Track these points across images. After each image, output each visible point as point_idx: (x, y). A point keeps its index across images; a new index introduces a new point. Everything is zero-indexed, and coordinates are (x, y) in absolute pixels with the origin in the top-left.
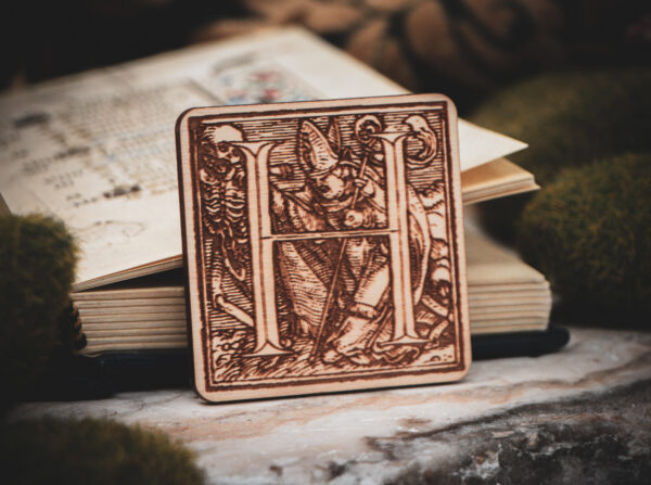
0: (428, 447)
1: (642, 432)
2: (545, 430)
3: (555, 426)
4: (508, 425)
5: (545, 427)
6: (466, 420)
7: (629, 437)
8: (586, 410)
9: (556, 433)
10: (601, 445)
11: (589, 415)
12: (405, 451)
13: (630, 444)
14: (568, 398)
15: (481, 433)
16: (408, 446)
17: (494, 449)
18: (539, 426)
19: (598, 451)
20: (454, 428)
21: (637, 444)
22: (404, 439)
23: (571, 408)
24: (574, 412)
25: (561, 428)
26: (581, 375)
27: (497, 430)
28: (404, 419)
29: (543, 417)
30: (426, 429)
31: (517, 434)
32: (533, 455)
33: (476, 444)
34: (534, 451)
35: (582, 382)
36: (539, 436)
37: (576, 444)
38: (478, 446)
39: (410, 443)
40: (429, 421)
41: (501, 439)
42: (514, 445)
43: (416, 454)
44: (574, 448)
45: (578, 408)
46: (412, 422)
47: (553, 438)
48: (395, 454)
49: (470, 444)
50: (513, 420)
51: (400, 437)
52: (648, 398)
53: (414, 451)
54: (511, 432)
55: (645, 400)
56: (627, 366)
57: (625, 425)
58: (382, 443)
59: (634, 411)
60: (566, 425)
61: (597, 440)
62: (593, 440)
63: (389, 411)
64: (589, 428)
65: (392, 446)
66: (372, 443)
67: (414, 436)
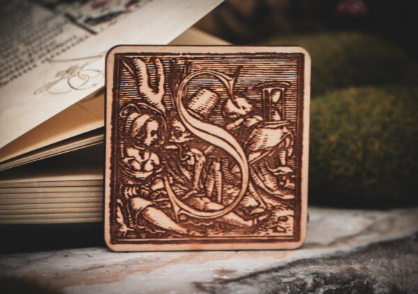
0: (239, 289)
1: (382, 278)
2: (317, 277)
3: (323, 273)
4: (291, 273)
5: (316, 274)
6: (260, 270)
7: (374, 281)
8: (340, 263)
9: (325, 278)
10: (355, 287)
11: (344, 266)
12: (224, 291)
13: (375, 286)
14: (327, 254)
15: (274, 279)
16: (224, 288)
17: (285, 290)
18: (313, 274)
19: (354, 291)
20: (254, 275)
21: (380, 286)
22: (220, 283)
23: (330, 262)
24: (333, 264)
25: (328, 275)
26: (331, 239)
27: (284, 277)
28: (217, 270)
29: (313, 268)
30: (235, 277)
31: (298, 279)
33: (272, 286)
34: (311, 291)
35: (332, 244)
36: (314, 280)
37: (338, 287)
38: (273, 287)
39: (226, 286)
40: (235, 271)
41: (289, 283)
42: (297, 287)
44: (337, 289)
45: (335, 261)
46: (223, 272)
47: (323, 282)
49: (267, 286)
50: (293, 270)
51: (217, 282)
52: (380, 255)
53: (230, 291)
54: (294, 278)
55: (379, 257)
56: (361, 233)
57: (370, 273)
58: (207, 285)
59: (373, 263)
60: (331, 273)
61: (352, 284)
62: (349, 283)
63: (204, 264)
64: (347, 275)
65: (214, 288)
66: (199, 286)
67: (227, 281)
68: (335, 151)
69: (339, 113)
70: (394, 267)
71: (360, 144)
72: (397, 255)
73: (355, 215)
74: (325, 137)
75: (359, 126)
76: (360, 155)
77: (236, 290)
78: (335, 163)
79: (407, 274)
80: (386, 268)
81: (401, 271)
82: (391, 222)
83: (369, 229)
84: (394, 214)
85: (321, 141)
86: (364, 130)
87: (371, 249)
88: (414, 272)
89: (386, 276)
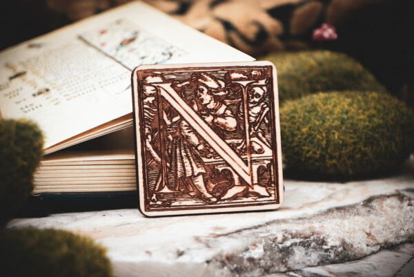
0: (227, 241)
1: (334, 234)
2: (286, 233)
3: (290, 230)
4: (266, 230)
5: (285, 231)
6: (244, 227)
7: (329, 236)
8: (305, 223)
9: (291, 234)
10: (314, 240)
11: (307, 225)
12: (215, 243)
13: (329, 240)
14: (295, 216)
15: (253, 234)
16: (216, 241)
17: (260, 242)
18: (283, 231)
19: (313, 243)
20: (238, 231)
21: (333, 240)
22: (214, 237)
23: (297, 222)
24: (299, 223)
25: (294, 232)
26: (300, 204)
27: (261, 233)
28: (213, 227)
29: (284, 226)
30: (225, 232)
31: (272, 235)
32: (280, 245)
33: (252, 240)
34: (281, 243)
35: (300, 208)
36: (284, 236)
37: (302, 240)
39: (217, 239)
40: (226, 228)
41: (264, 237)
42: (271, 240)
43: (221, 245)
44: (300, 242)
45: (301, 221)
46: (217, 228)
47: (290, 236)
48: (210, 245)
49: (248, 239)
50: (269, 227)
51: (211, 236)
52: (335, 216)
53: (220, 243)
54: (268, 234)
55: (334, 218)
56: (323, 200)
57: (326, 230)
58: (203, 239)
59: (329, 223)
60: (296, 230)
61: (312, 238)
62: (310, 238)
64: (308, 232)
65: (208, 241)
66: (198, 239)
67: (219, 236)
68: (305, 139)
69: (309, 112)
70: (344, 226)
71: (324, 135)
72: (348, 216)
73: (322, 187)
74: (298, 129)
75: (324, 121)
76: (324, 143)
77: (224, 242)
78: (306, 148)
79: (354, 231)
80: (339, 226)
81: (350, 229)
82: (347, 192)
83: (330, 197)
85: (296, 132)
86: (327, 124)
87: (329, 212)
88: (360, 230)
89: (338, 233)
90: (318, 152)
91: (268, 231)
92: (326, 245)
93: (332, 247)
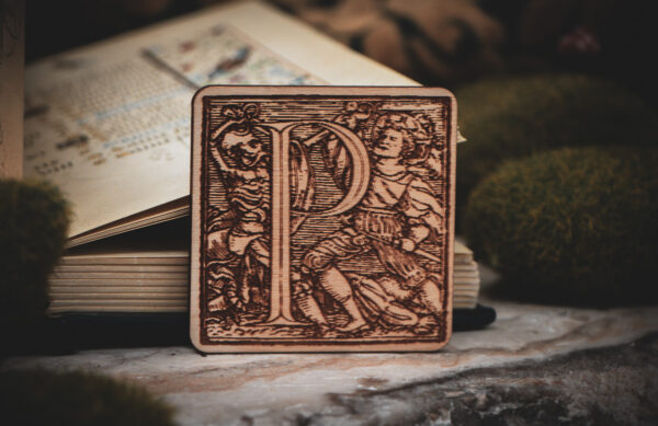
0: (386, 404)
1: (580, 395)
2: (493, 392)
3: (501, 387)
4: (459, 386)
5: (492, 389)
6: (420, 380)
7: (569, 400)
8: (528, 376)
9: (503, 394)
10: (543, 406)
11: (531, 380)
12: (366, 406)
13: (570, 407)
14: (512, 363)
15: (435, 392)
16: (367, 402)
17: (447, 407)
18: (488, 388)
19: (541, 412)
20: (409, 387)
21: (576, 407)
22: (364, 396)
23: (515, 373)
24: (517, 376)
25: (507, 390)
26: (522, 344)
27: (448, 390)
28: (364, 379)
29: (489, 380)
30: (384, 388)
31: (467, 394)
32: (482, 414)
33: (430, 402)
34: (483, 410)
35: (522, 350)
36: (488, 396)
37: (521, 405)
38: (432, 404)
39: (369, 399)
40: (386, 381)
41: (454, 398)
42: (465, 404)
43: (375, 409)
44: (519, 409)
45: (521, 373)
46: (371, 381)
47: (500, 399)
48: (357, 409)
49: (425, 402)
50: (463, 382)
51: (360, 394)
52: (584, 366)
53: (374, 406)
54: (462, 393)
55: (582, 368)
56: (564, 338)
57: (565, 389)
58: (345, 398)
59: (572, 377)
60: (512, 388)
61: (539, 403)
62: (536, 402)
63: (348, 371)
64: (532, 391)
65: (354, 402)
66: (334, 398)
67: (373, 394)
68: (536, 229)
70: (600, 383)
71: (569, 221)
73: (563, 314)
74: (524, 211)
76: (569, 236)
77: (381, 406)
78: (535, 245)
79: (617, 392)
80: (589, 383)
81: (609, 388)
82: (608, 324)
83: (576, 333)
84: (613, 314)
85: (519, 216)
87: (573, 358)
88: (626, 390)
89: (587, 394)
90: (558, 253)
91: (461, 389)
92: (565, 416)
93: (575, 419)
